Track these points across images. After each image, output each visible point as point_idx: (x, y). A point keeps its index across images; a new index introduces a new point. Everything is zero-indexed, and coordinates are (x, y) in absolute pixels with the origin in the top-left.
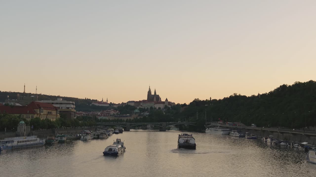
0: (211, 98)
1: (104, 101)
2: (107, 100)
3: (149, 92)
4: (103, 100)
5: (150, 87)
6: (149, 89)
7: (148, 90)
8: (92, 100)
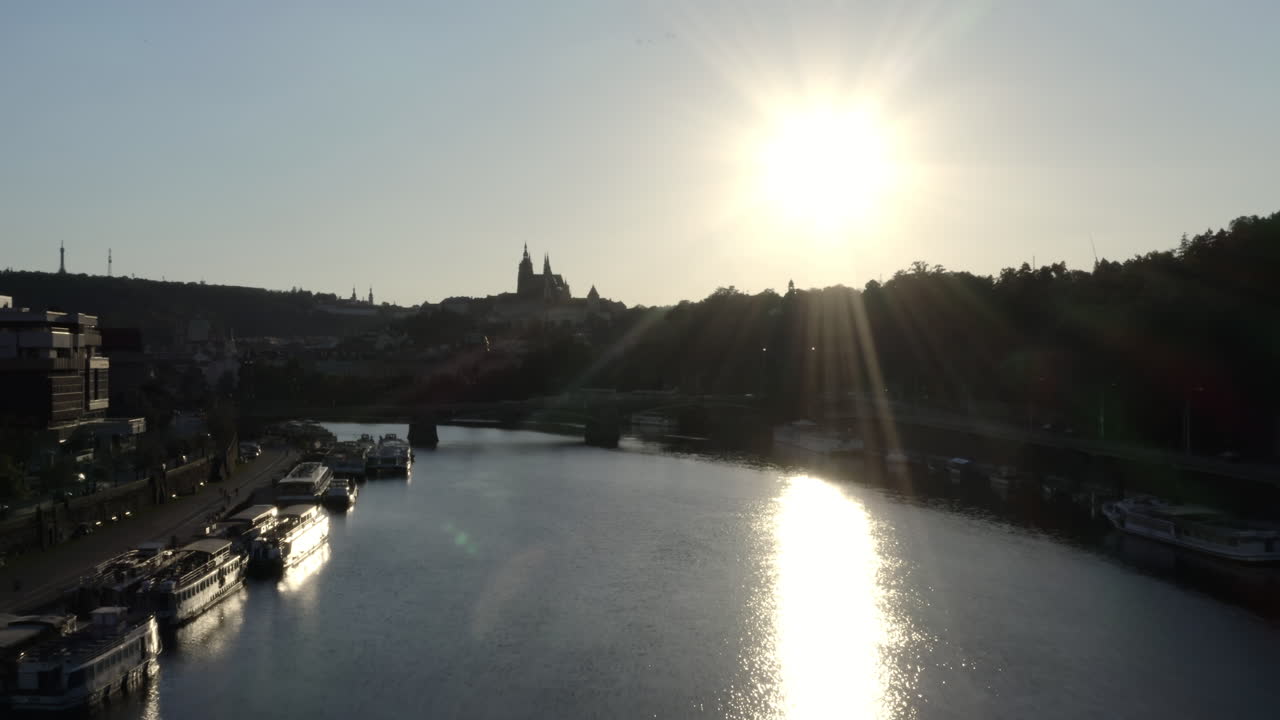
0: (791, 284)
1: (359, 298)
2: (371, 295)
3: (526, 265)
4: (354, 295)
5: (526, 247)
6: (526, 254)
7: (521, 258)
8: (319, 295)
